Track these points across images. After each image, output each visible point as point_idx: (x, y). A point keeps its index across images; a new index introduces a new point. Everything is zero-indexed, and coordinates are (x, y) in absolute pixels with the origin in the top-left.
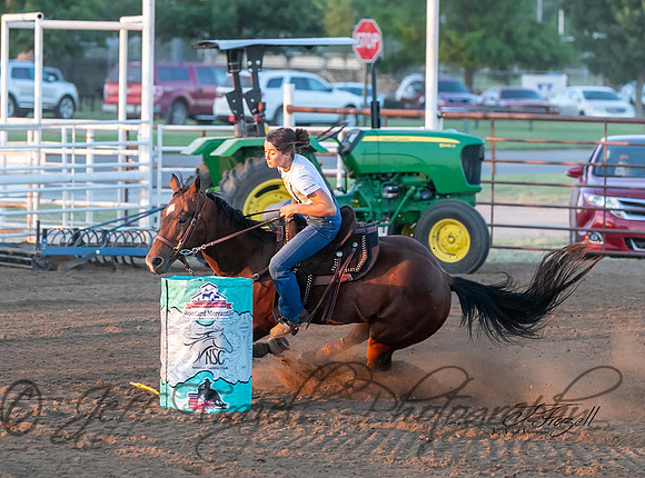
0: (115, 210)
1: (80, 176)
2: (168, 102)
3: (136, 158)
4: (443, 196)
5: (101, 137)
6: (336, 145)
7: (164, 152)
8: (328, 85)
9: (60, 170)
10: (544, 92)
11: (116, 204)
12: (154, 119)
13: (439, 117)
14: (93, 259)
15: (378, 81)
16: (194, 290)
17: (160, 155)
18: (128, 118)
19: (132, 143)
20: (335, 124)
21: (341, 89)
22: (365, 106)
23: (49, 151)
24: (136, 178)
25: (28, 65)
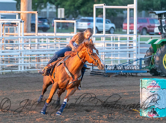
0: (126, 60)
1: (116, 50)
2: (141, 29)
3: (132, 45)
7: (140, 43)
9: (111, 48)
11: (127, 58)
12: (137, 34)
14: (120, 74)
16: (149, 83)
18: (130, 34)
23: (108, 43)
24: (132, 50)
25: (101, 18)
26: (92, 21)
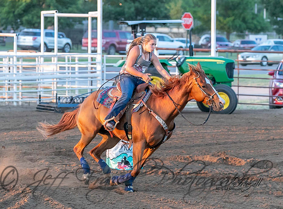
0: (87, 89)
1: (73, 75)
2: (108, 46)
3: (95, 68)
4: (219, 83)
5: (81, 60)
6: (176, 63)
7: (107, 66)
8: (172, 39)
9: (65, 73)
10: (258, 41)
11: (88, 87)
12: (103, 53)
13: (217, 52)
15: (192, 37)
17: (105, 67)
18: (92, 52)
19: (93, 62)
20: (174, 55)
21: (177, 41)
22: (187, 47)
23: (61, 65)
24: (96, 76)
25: (52, 31)
26: (39, 34)
